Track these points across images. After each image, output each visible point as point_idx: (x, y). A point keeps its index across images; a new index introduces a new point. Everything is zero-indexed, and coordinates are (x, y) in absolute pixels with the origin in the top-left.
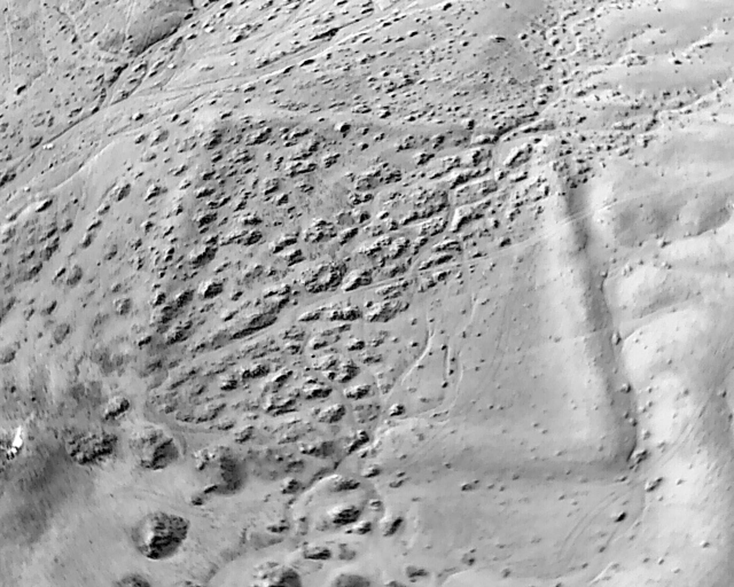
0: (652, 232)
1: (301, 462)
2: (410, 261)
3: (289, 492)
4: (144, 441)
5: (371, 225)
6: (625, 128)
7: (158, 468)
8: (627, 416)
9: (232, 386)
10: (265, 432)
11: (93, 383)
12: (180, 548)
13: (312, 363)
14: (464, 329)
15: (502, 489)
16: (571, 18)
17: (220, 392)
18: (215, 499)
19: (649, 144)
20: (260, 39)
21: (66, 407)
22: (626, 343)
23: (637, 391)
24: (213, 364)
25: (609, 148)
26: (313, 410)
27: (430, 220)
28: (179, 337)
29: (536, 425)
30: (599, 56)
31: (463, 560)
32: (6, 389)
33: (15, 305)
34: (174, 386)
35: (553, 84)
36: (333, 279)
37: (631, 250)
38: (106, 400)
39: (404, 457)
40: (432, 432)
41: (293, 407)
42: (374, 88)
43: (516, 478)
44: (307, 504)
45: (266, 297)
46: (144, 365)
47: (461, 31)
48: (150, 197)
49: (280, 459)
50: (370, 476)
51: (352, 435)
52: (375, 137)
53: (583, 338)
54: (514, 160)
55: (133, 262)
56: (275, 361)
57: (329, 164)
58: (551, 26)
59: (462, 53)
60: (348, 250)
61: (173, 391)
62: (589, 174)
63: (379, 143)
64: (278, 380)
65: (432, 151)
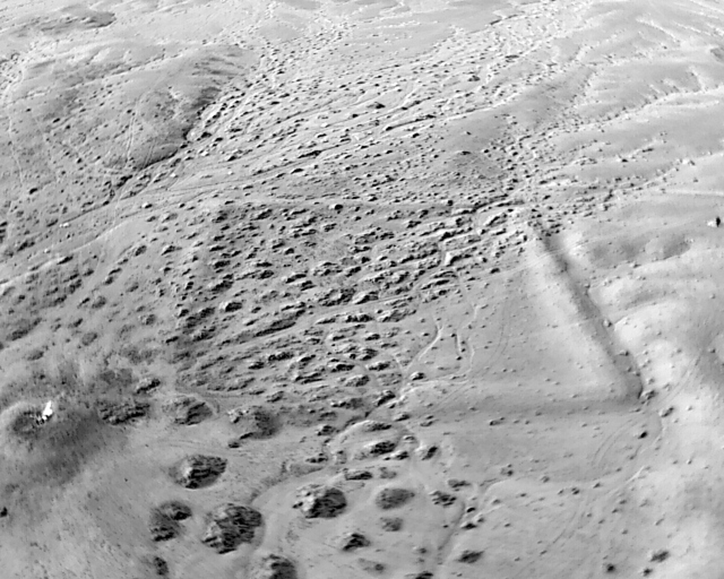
0: (623, 260)
1: (333, 413)
2: (411, 285)
3: (324, 435)
4: (177, 405)
5: (373, 264)
6: (586, 200)
7: (192, 423)
8: (630, 370)
9: (259, 366)
10: (296, 395)
11: (123, 370)
12: (220, 479)
13: (334, 350)
14: (470, 323)
15: (527, 423)
16: (525, 140)
17: (248, 371)
18: (252, 443)
19: (609, 209)
20: (252, 159)
21: (96, 387)
22: (617, 326)
23: (635, 354)
24: (239, 353)
25: (574, 213)
26: (339, 379)
27: (425, 260)
28: (204, 336)
29: (548, 380)
30: (555, 160)
31: (503, 472)
32: (35, 377)
33: (41, 323)
34: (203, 368)
35: (518, 178)
36: (343, 297)
37: (607, 271)
38: (137, 380)
39: (431, 405)
40: (454, 389)
41: (319, 378)
42: (359, 184)
43: (539, 414)
44: (343, 441)
45: (283, 310)
46: (172, 356)
47: (430, 149)
48: (166, 252)
49: (313, 412)
50: (400, 420)
51: (379, 393)
52: (366, 212)
53: (577, 324)
54: (492, 222)
55: (154, 292)
56: (297, 349)
57: (327, 229)
58: (509, 144)
59: (434, 162)
60: (355, 280)
61: (203, 371)
62: (560, 228)
63: (370, 216)
64: (303, 360)
65: (418, 220)
